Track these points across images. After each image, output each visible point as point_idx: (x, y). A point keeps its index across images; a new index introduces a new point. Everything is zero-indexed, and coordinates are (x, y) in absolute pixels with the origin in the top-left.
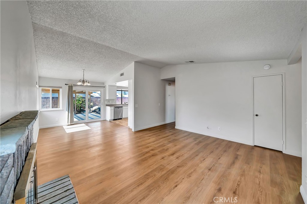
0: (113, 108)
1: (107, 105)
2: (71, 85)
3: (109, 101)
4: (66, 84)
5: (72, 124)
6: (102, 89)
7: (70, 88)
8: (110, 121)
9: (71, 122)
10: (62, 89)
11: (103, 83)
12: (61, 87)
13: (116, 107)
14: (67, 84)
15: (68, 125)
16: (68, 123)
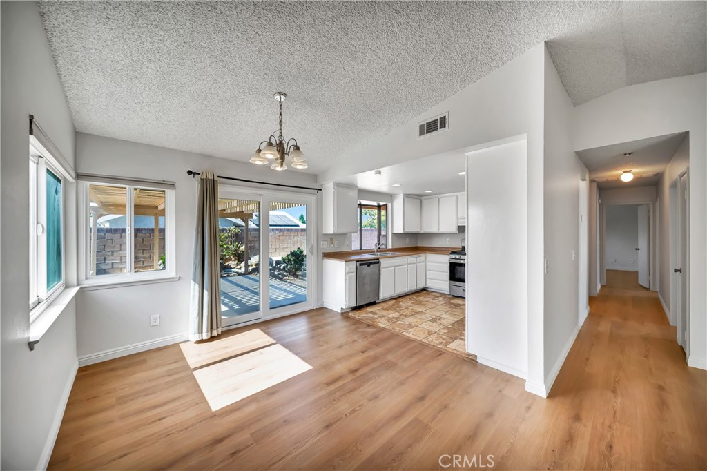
0: (353, 266)
1: (328, 255)
2: (210, 177)
3: (331, 239)
4: (190, 172)
5: (215, 333)
6: (311, 198)
7: (209, 188)
8: (345, 315)
9: (211, 328)
10: (174, 191)
11: (315, 177)
12: (171, 185)
13: (362, 263)
14: (195, 173)
15: (202, 341)
16: (201, 331)
